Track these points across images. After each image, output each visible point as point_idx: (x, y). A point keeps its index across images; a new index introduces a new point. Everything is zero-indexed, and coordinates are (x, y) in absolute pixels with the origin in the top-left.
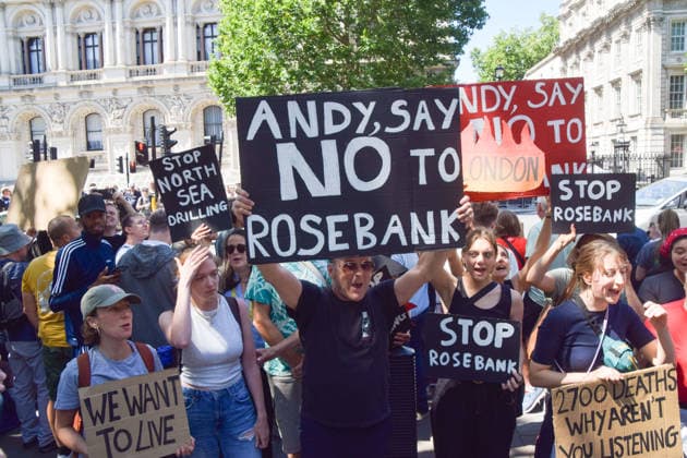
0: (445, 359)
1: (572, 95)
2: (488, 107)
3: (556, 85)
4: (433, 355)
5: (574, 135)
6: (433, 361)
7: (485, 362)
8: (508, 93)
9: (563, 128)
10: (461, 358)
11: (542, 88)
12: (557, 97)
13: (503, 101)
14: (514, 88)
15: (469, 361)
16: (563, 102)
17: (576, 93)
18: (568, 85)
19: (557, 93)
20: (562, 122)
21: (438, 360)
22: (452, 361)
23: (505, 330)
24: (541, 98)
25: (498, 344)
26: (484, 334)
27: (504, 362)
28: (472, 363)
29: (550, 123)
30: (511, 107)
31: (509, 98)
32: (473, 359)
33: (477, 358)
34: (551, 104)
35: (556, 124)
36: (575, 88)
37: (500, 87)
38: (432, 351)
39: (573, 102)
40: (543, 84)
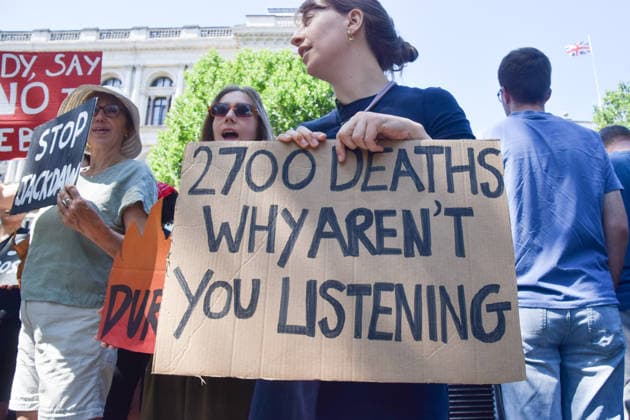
1: (90, 66)
2: (7, 73)
3: (76, 57)
8: (28, 62)
11: (61, 59)
12: (75, 68)
13: (23, 68)
14: (35, 58)
16: (80, 72)
17: (94, 65)
18: (86, 58)
19: (76, 63)
24: (59, 67)
29: (64, 91)
30: (30, 74)
31: (28, 67)
34: (68, 74)
36: (93, 60)
37: (22, 57)
39: (90, 73)
40: (63, 56)
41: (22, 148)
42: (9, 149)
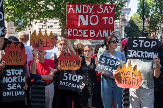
0: (64, 84)
1: (111, 10)
2: (84, 12)
4: (61, 82)
5: (111, 22)
6: (60, 84)
7: (74, 86)
8: (91, 8)
9: (107, 20)
10: (68, 84)
11: (102, 7)
12: (106, 10)
13: (89, 10)
14: (93, 7)
15: (70, 85)
16: (108, 12)
18: (110, 7)
19: (106, 9)
20: (107, 18)
21: (62, 84)
22: (66, 85)
23: (80, 77)
24: (101, 10)
25: (78, 81)
26: (75, 78)
27: (79, 86)
28: (71, 86)
29: (103, 18)
30: (92, 12)
31: (91, 10)
32: (71, 84)
33: (72, 84)
34: (104, 12)
35: (105, 18)
36: (112, 8)
37: (89, 6)
38: (61, 81)
39: (111, 12)
40: (102, 6)
41: (91, 36)
42: (87, 36)
